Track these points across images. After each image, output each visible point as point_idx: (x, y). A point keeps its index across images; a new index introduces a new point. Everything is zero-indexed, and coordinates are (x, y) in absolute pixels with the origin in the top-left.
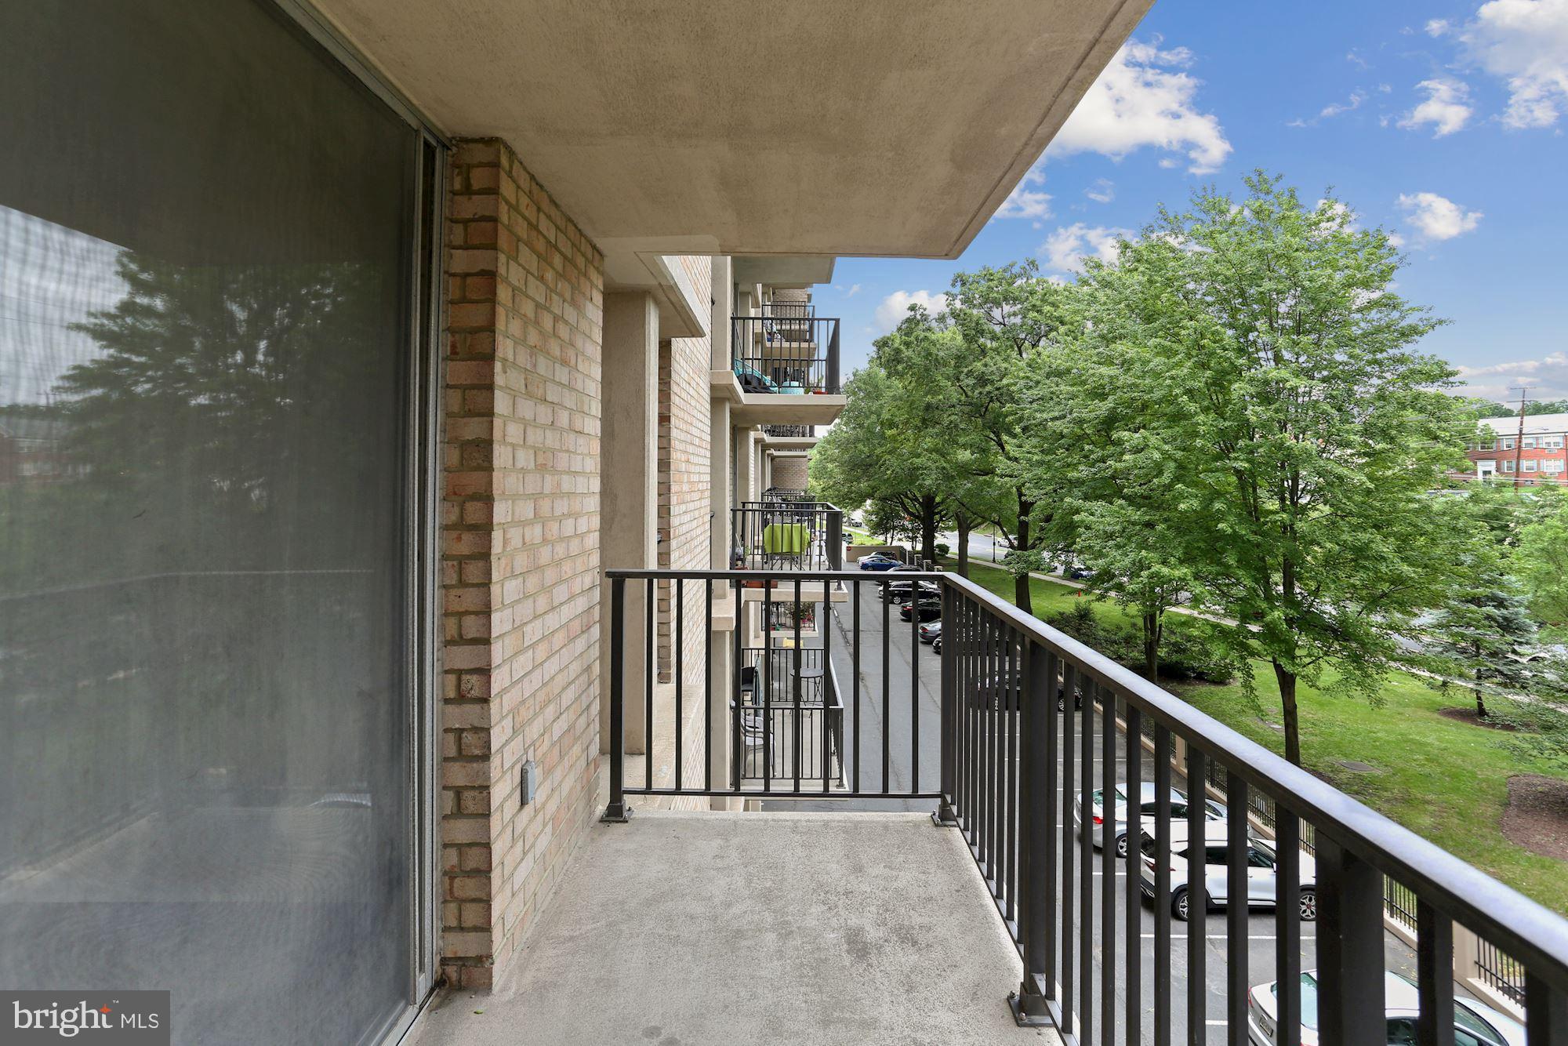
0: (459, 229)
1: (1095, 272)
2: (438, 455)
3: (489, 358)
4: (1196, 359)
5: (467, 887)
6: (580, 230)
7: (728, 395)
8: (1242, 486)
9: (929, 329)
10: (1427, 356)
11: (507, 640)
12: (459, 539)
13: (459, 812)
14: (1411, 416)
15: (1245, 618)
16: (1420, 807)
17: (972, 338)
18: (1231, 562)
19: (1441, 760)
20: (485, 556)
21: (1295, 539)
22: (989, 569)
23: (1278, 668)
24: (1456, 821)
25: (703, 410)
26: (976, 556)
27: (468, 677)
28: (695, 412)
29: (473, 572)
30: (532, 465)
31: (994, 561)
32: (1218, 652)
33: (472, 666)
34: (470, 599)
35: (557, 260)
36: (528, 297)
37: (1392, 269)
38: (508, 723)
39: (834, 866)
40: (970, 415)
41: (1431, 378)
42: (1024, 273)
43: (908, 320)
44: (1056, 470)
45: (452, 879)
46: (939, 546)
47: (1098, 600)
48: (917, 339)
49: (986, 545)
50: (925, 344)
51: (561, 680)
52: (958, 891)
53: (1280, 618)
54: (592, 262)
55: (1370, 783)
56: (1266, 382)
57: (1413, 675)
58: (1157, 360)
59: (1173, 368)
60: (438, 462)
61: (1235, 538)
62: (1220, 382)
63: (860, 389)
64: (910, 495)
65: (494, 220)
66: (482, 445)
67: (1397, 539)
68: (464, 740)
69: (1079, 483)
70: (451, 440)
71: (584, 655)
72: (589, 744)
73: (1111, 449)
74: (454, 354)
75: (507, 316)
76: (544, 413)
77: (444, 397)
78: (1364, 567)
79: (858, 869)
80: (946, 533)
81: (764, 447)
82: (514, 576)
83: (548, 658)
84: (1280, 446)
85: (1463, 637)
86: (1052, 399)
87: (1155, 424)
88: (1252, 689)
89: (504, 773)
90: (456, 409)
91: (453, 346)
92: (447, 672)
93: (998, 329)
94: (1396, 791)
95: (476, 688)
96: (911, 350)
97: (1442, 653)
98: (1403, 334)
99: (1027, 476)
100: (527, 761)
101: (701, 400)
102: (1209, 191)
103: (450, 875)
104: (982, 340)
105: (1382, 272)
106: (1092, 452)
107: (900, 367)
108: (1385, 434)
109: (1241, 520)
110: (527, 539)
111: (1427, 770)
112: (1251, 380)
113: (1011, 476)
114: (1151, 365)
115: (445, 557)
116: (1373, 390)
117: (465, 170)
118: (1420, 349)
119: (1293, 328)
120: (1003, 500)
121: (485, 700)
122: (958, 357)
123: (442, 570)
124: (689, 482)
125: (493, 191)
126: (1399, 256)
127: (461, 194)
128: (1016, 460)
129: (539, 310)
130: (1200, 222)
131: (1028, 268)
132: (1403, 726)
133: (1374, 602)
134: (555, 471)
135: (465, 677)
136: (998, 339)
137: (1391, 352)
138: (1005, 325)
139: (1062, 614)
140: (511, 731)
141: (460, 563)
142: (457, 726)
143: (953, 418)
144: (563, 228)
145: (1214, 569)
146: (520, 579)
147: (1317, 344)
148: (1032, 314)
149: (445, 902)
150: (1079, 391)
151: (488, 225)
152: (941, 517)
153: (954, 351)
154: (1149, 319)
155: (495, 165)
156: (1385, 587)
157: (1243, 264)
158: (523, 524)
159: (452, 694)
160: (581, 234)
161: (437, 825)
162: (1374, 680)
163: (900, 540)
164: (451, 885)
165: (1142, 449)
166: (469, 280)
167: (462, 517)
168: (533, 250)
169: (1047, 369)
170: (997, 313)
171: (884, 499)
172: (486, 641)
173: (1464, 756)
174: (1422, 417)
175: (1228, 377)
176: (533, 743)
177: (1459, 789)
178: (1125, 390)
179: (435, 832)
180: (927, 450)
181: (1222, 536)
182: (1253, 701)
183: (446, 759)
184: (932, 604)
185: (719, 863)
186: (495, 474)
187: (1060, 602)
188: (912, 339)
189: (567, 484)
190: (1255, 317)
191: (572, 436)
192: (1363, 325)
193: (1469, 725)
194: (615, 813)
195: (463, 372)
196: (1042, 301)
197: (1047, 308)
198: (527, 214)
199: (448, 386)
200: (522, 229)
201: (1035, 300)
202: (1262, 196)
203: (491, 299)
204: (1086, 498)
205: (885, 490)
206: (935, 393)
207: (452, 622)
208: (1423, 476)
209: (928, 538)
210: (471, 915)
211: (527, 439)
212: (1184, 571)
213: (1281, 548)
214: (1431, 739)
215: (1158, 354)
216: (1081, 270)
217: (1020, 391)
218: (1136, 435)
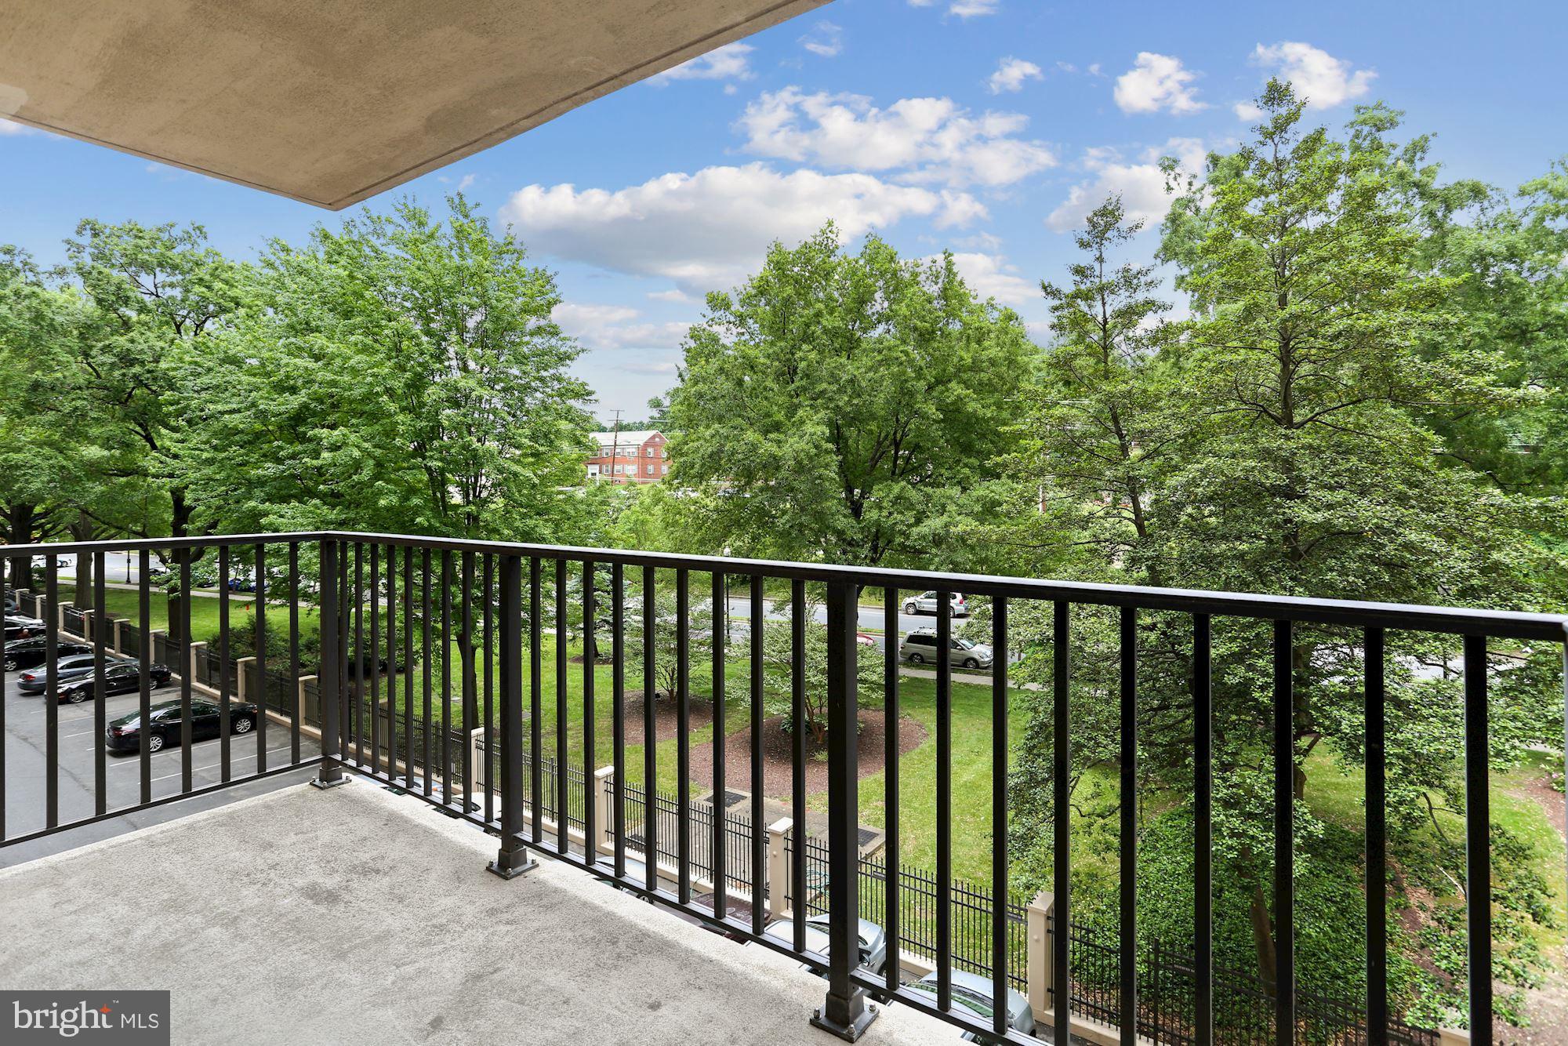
4: (395, 360)
8: (433, 483)
10: (575, 378)
14: (564, 425)
17: (111, 305)
22: (121, 591)
31: (128, 582)
37: (555, 301)
40: (105, 401)
41: (577, 395)
42: (187, 238)
56: (456, 389)
58: (358, 357)
59: (374, 366)
62: (417, 385)
69: (261, 482)
73: (305, 446)
79: (267, 846)
84: (466, 447)
86: (227, 389)
87: (353, 422)
93: (149, 300)
98: (560, 358)
99: (192, 475)
104: (123, 310)
106: (281, 448)
109: (436, 514)
112: (443, 385)
113: (167, 477)
114: (352, 362)
120: (150, 508)
122: (88, 326)
126: (560, 292)
128: (176, 456)
131: (193, 233)
136: (149, 311)
137: (551, 371)
138: (157, 296)
139: (231, 630)
143: (79, 403)
147: (498, 358)
148: (197, 289)
150: (263, 383)
153: (80, 318)
157: (442, 276)
165: (342, 447)
169: (222, 355)
170: (147, 280)
174: (571, 426)
175: (423, 381)
178: (323, 385)
196: (212, 275)
197: (218, 285)
201: (203, 273)
202: (460, 216)
204: (270, 499)
206: (48, 370)
215: (359, 352)
216: (268, 251)
217: (184, 379)
218: (336, 432)
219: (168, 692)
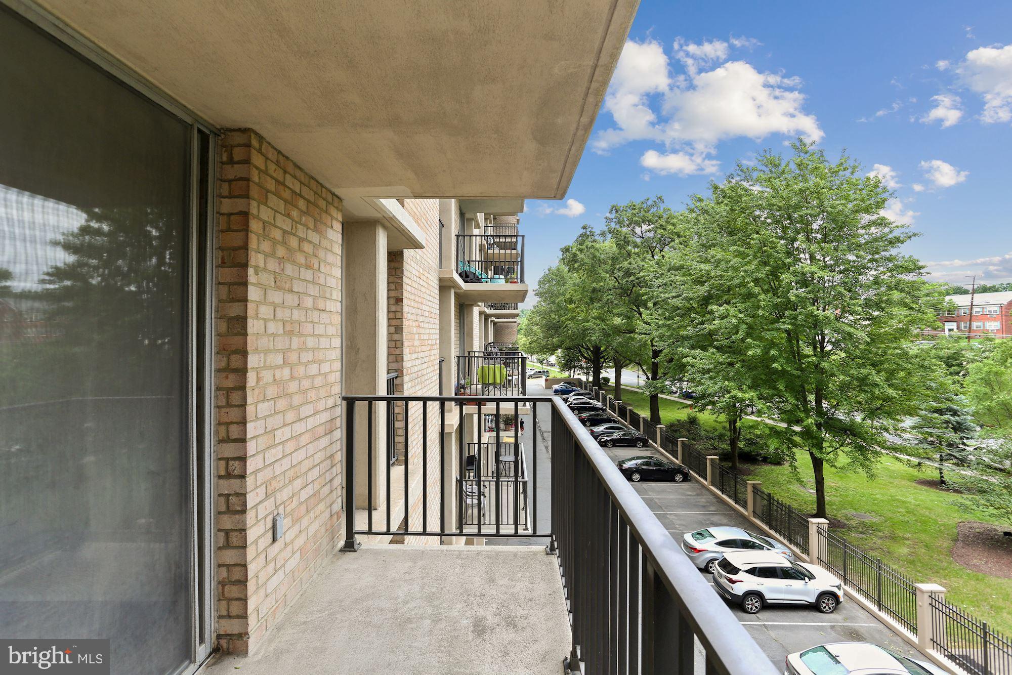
0: (225, 186)
1: (698, 204)
2: (213, 326)
3: (245, 266)
4: (760, 259)
5: (233, 591)
6: (321, 184)
7: (452, 284)
8: (789, 340)
9: (595, 241)
10: (907, 257)
11: (260, 440)
12: (227, 377)
13: (227, 545)
14: (896, 295)
15: (790, 423)
16: (901, 541)
17: (622, 246)
18: (781, 388)
19: (916, 512)
20: (243, 388)
21: (822, 373)
22: (635, 392)
23: (811, 454)
24: (924, 551)
25: (432, 294)
26: (627, 384)
27: (233, 462)
28: (425, 296)
29: (235, 398)
30: (281, 331)
31: (637, 387)
32: (773, 445)
33: (235, 456)
34: (234, 414)
35: (302, 203)
36: (276, 227)
37: (884, 201)
38: (261, 491)
39: (477, 579)
40: (621, 295)
41: (908, 270)
42: (655, 204)
43: (581, 235)
44: (674, 329)
45: (223, 586)
46: (604, 378)
47: (699, 411)
48: (587, 247)
49: (632, 378)
50: (592, 250)
51: (306, 465)
52: (550, 595)
53: (812, 423)
54: (332, 204)
55: (871, 527)
56: (803, 274)
57: (897, 458)
58: (736, 260)
59: (746, 265)
60: (213, 330)
61: (784, 373)
62: (774, 274)
63: (553, 279)
64: (585, 346)
65: (247, 180)
66: (240, 320)
67: (886, 373)
68: (231, 501)
69: (688, 338)
70: (221, 316)
71: (328, 448)
72: (333, 503)
73: (708, 316)
74: (223, 264)
75: (258, 239)
76: (291, 299)
77: (217, 290)
78: (865, 391)
79: (492, 581)
80: (608, 370)
81: (487, 317)
82: (266, 400)
83: (296, 450)
84: (811, 314)
85: (931, 435)
86: (671, 285)
87: (734, 301)
88: (796, 468)
89: (258, 521)
90: (224, 297)
91: (223, 259)
92: (220, 459)
93: (638, 240)
94: (886, 532)
95: (238, 469)
96: (583, 254)
97: (917, 444)
98: (890, 243)
99: (655, 333)
100: (278, 514)
101: (430, 288)
102: (768, 152)
103: (222, 584)
104: (628, 248)
105: (878, 202)
106: (695, 318)
107: (576, 265)
108: (878, 306)
109: (788, 361)
110: (277, 377)
111: (907, 519)
112: (794, 272)
113: (645, 334)
114: (732, 263)
115: (218, 389)
116: (871, 278)
117: (229, 149)
118: (902, 252)
119: (821, 239)
120: (642, 349)
121: (243, 476)
122: (613, 259)
123: (216, 397)
124: (419, 340)
125: (247, 161)
126: (890, 193)
127: (228, 164)
128: (649, 323)
129: (286, 235)
130: (762, 172)
131: (657, 201)
132: (892, 491)
133: (872, 413)
134: (300, 334)
135: (231, 463)
136: (638, 247)
137: (883, 253)
138: (643, 238)
139: (679, 421)
140: (265, 495)
141: (228, 393)
142: (226, 492)
143: (610, 297)
144: (307, 183)
145: (770, 392)
146: (272, 402)
147: (836, 249)
148: (660, 231)
149: (219, 600)
150: (688, 280)
151: (243, 183)
152: (605, 360)
153: (611, 255)
154: (731, 234)
155: (248, 145)
156: (878, 403)
157: (789, 199)
158: (275, 368)
159: (223, 473)
160: (322, 186)
161: (214, 553)
162: (871, 462)
163: (579, 374)
164: (223, 589)
165: (726, 317)
166: (232, 217)
167: (228, 364)
168: (280, 197)
169: (668, 266)
170: (638, 230)
171: (568, 349)
172: (243, 440)
173: (930, 509)
174: (902, 295)
175: (780, 271)
176: (283, 503)
177: (926, 530)
178: (717, 279)
179: (212, 557)
180: (593, 318)
181: (775, 371)
182: (796, 475)
183: (220, 513)
184: (598, 415)
185: (407, 577)
186: (248, 337)
187: (678, 413)
188: (584, 247)
189: (311, 342)
190: (798, 233)
191: (316, 313)
192: (866, 236)
193: (935, 490)
194: (349, 546)
195: (228, 274)
196: (666, 222)
197: (669, 227)
198: (275, 175)
199: (219, 283)
200: (271, 185)
201: (662, 222)
202: (802, 155)
203: (246, 229)
204: (693, 348)
205: (568, 343)
206: (598, 282)
207: (223, 429)
208: (904, 333)
209: (597, 373)
210: (235, 609)
211: (276, 315)
212: (752, 394)
213: (813, 378)
214: (911, 499)
215: (736, 256)
216: (690, 203)
217: (651, 280)
218: (722, 308)
219: (647, 450)
